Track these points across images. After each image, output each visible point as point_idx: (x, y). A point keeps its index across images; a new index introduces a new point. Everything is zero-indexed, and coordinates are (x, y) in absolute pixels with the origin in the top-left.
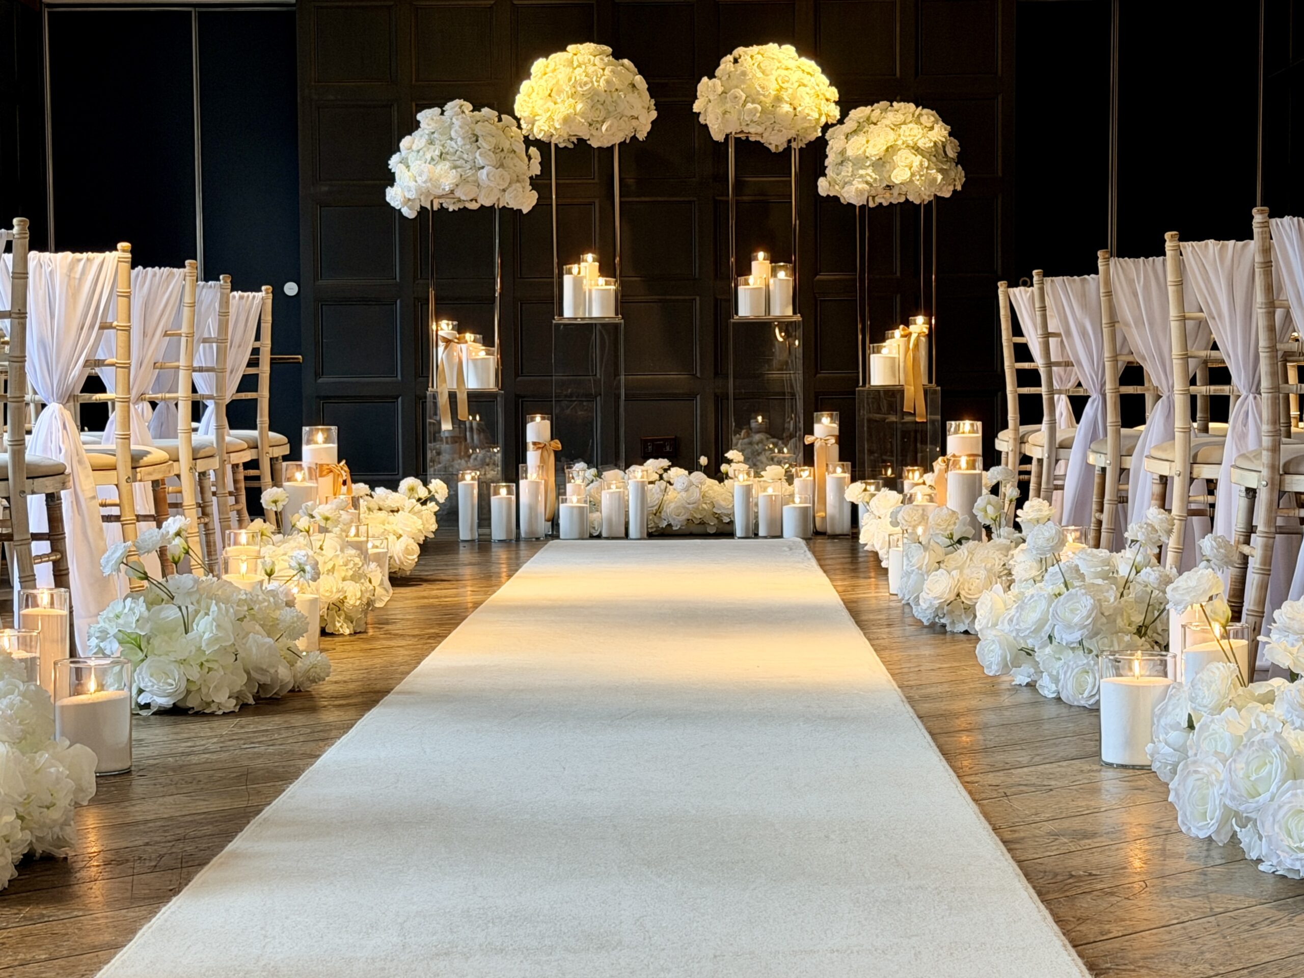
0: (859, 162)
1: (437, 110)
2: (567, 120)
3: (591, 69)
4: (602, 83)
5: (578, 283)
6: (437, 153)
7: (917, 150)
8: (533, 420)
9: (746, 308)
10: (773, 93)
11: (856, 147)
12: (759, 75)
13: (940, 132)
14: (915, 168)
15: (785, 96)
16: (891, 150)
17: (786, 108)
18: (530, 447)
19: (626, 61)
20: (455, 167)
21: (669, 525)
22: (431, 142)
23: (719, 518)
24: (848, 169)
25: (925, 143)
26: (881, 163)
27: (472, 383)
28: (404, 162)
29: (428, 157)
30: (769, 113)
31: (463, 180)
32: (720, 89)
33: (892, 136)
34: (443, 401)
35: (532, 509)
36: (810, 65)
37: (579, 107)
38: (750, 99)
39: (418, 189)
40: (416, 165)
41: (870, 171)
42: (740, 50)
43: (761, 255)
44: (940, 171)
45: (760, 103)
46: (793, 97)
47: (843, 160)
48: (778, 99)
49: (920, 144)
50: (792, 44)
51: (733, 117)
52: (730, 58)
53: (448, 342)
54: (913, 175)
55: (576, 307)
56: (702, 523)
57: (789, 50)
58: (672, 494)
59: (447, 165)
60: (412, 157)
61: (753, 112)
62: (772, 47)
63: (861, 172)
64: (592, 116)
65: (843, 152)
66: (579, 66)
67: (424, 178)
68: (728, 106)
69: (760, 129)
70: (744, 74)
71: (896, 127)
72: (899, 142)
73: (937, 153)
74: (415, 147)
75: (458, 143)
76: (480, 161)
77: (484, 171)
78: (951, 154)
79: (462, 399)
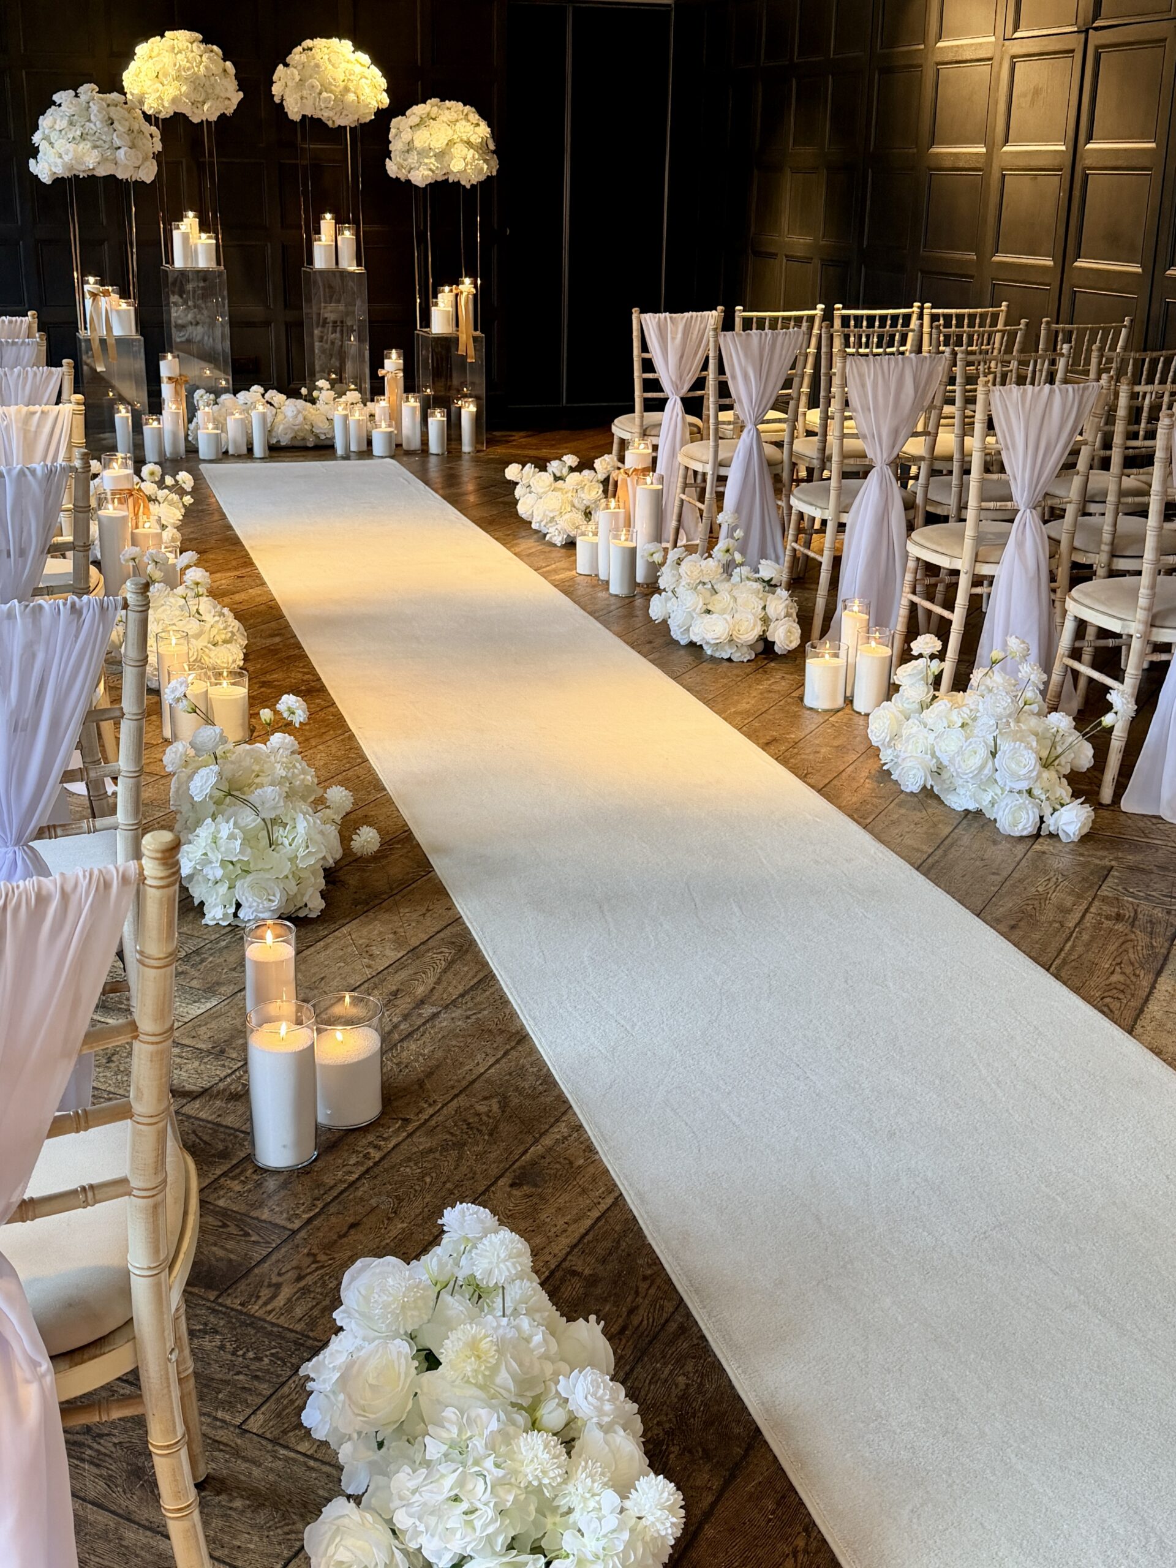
0: (424, 153)
1: (71, 92)
2: (174, 100)
3: (191, 55)
4: (202, 68)
5: (186, 237)
6: (78, 133)
7: (469, 144)
8: (164, 358)
9: (321, 261)
10: (342, 84)
11: (421, 139)
12: (330, 67)
13: (483, 130)
14: (469, 159)
15: (351, 86)
16: (450, 143)
17: (351, 97)
18: (164, 380)
19: (215, 48)
20: (95, 147)
21: (278, 442)
22: (71, 123)
23: (317, 436)
24: (413, 159)
25: (476, 139)
26: (441, 155)
27: (117, 331)
28: (46, 138)
29: (71, 136)
30: (340, 100)
31: (104, 160)
32: (297, 78)
33: (450, 132)
34: (96, 345)
35: (175, 435)
36: (364, 58)
37: (184, 88)
38: (325, 88)
39: (64, 165)
40: (61, 144)
41: (433, 160)
42: (308, 43)
43: (328, 216)
44: (485, 161)
45: (331, 92)
46: (357, 87)
47: (410, 148)
48: (347, 90)
49: (472, 140)
50: (350, 39)
51: (309, 102)
52: (299, 49)
53: (94, 295)
54: (467, 165)
55: (185, 257)
56: (304, 439)
57: (347, 45)
58: (280, 417)
59: (89, 145)
60: (54, 136)
61: (327, 100)
62: (335, 41)
63: (426, 161)
64: (193, 97)
65: (410, 143)
66: (180, 52)
67: (71, 155)
68: (305, 93)
69: (331, 114)
70: (317, 66)
71: (453, 123)
72: (455, 137)
73: (482, 148)
74: (57, 127)
75: (97, 124)
76: (118, 142)
77: (122, 151)
78: (492, 147)
79: (111, 342)
